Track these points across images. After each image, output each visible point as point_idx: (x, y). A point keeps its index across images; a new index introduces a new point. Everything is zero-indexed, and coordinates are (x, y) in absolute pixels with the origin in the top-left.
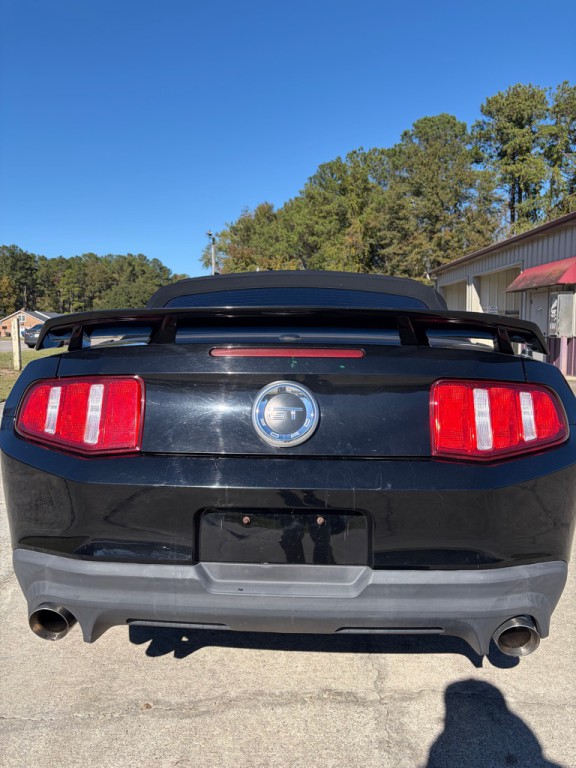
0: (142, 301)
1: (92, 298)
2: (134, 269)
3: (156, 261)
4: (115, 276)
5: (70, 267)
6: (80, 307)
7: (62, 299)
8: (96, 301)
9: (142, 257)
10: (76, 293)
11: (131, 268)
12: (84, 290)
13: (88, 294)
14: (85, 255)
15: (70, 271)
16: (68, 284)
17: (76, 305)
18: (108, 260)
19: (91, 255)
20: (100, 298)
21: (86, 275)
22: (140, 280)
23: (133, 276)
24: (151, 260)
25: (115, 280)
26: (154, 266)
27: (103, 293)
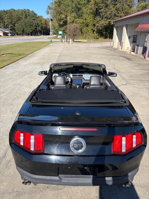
0: (29, 25)
1: (15, 24)
2: (26, 14)
3: (32, 11)
4: (21, 16)
5: (7, 13)
6: (12, 27)
7: (6, 24)
8: (16, 24)
9: (28, 10)
10: (10, 22)
11: (25, 14)
12: (12, 21)
13: (13, 22)
14: (11, 9)
15: (7, 15)
16: (7, 19)
17: (10, 26)
18: (18, 11)
19: (13, 9)
20: (17, 24)
21: (12, 16)
22: (28, 17)
23: (26, 16)
24: (31, 11)
25: (21, 18)
26: (32, 13)
27: (18, 22)
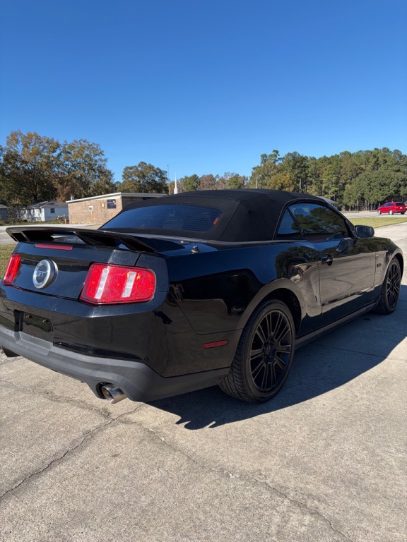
0: (380, 184)
1: (344, 184)
2: (377, 160)
3: (397, 152)
4: (363, 166)
5: (330, 163)
6: (336, 191)
7: (323, 186)
8: (347, 186)
9: (386, 150)
10: (334, 181)
11: (375, 160)
12: (338, 179)
13: (342, 181)
14: (341, 153)
15: (330, 165)
16: (328, 175)
17: (333, 189)
18: (358, 155)
19: (346, 153)
20: (351, 183)
21: (341, 167)
22: (382, 168)
23: (377, 164)
24: (392, 151)
25: (362, 169)
26: (395, 156)
27: (353, 180)
